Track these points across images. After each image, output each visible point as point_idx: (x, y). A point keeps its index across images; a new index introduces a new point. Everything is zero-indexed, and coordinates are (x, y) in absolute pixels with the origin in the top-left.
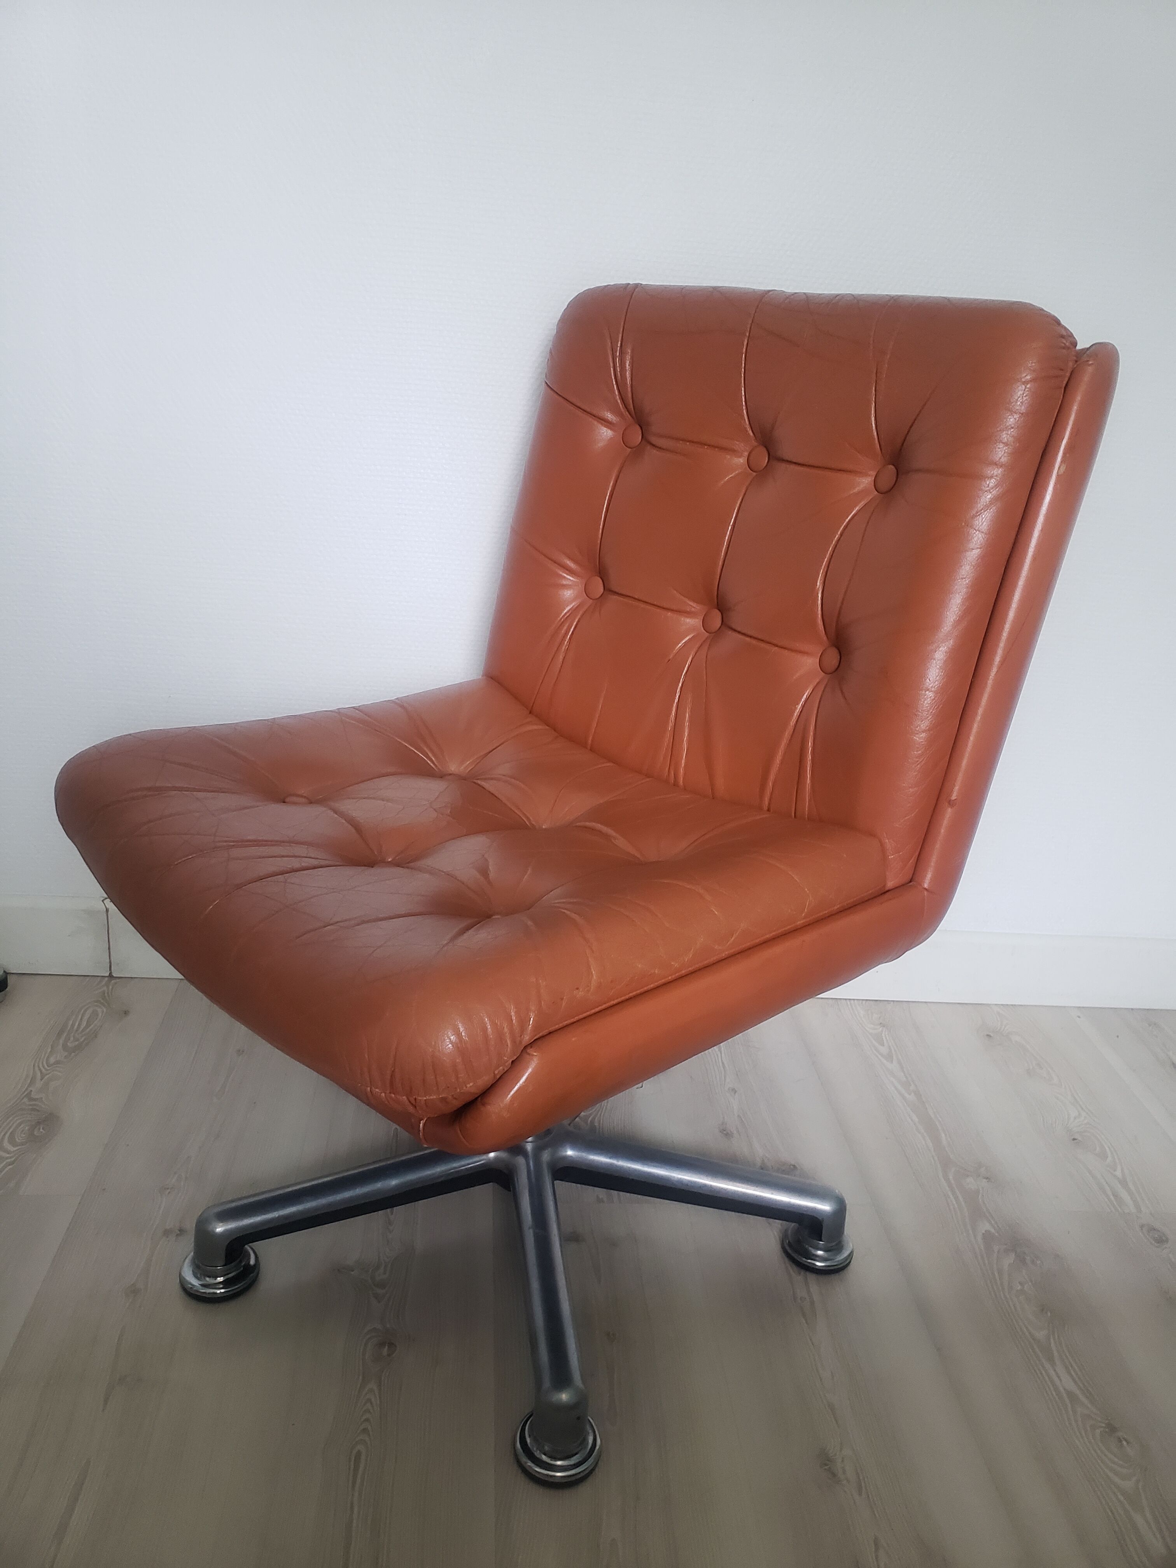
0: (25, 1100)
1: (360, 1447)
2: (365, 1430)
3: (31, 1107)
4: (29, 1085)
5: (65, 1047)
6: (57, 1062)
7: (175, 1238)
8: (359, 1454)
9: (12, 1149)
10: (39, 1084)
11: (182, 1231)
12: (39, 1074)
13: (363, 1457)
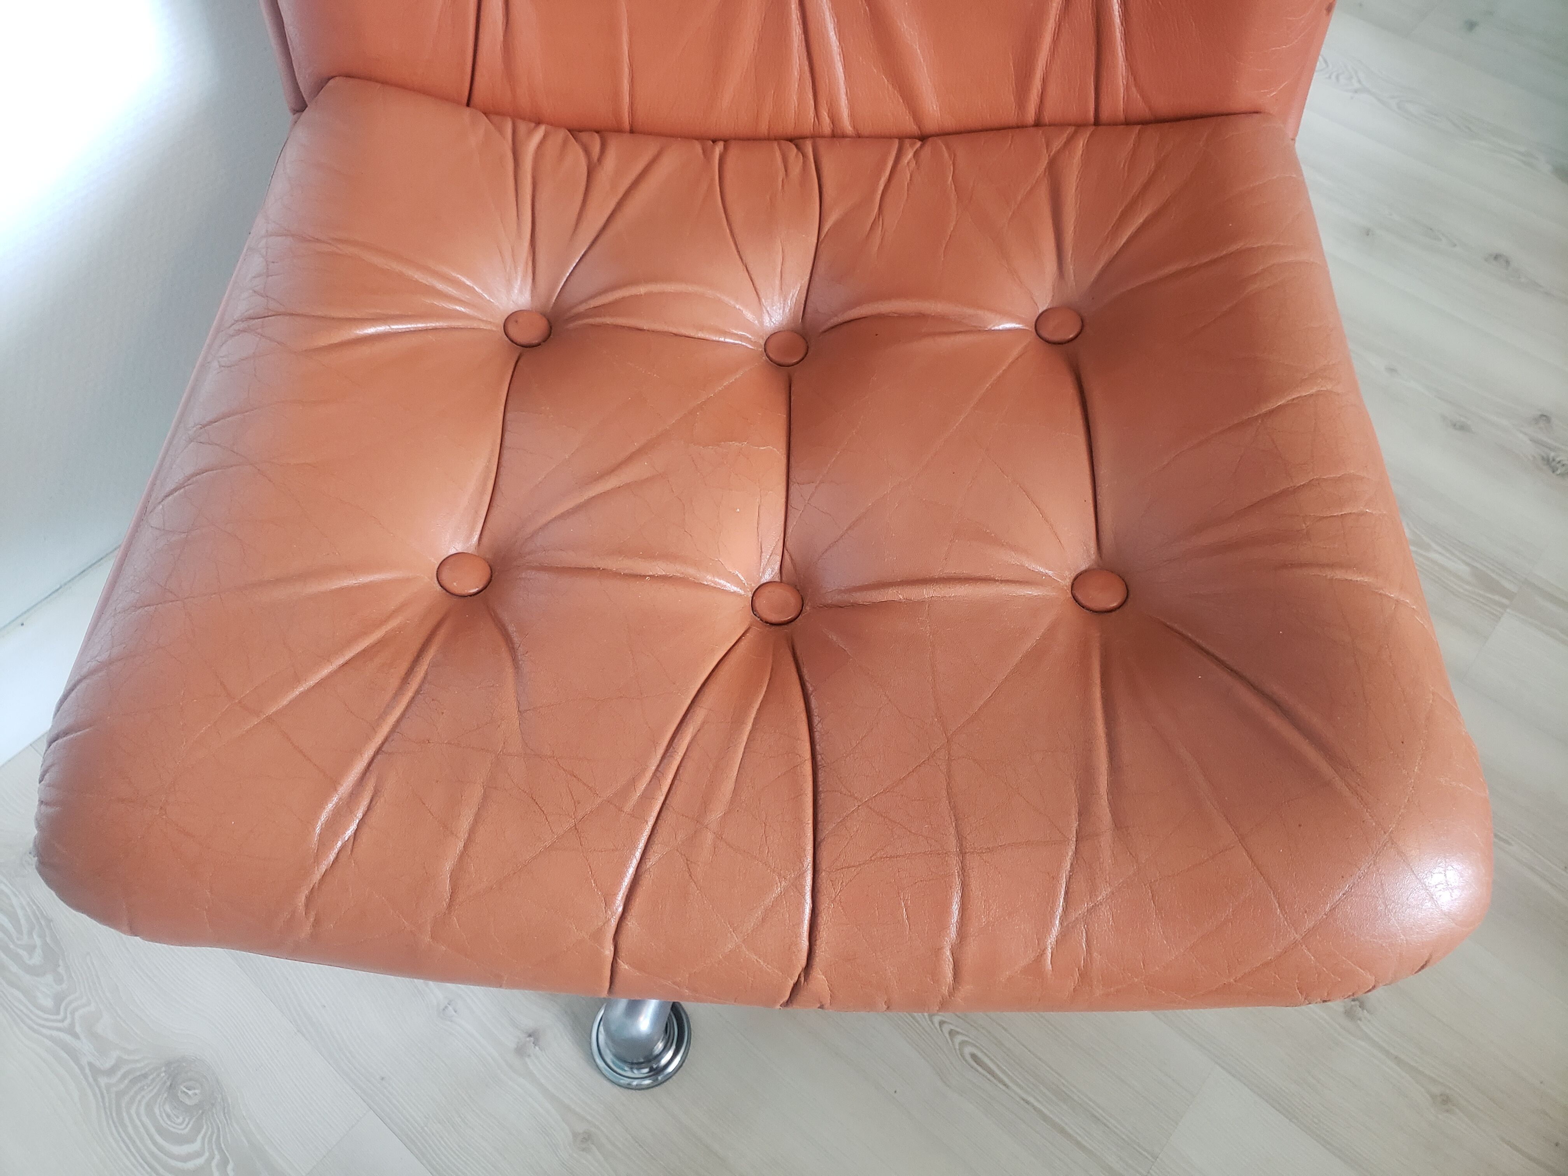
0: (103, 1081)
1: (968, 1050)
2: (951, 1032)
3: (126, 1081)
4: (77, 1061)
5: (33, 971)
6: (59, 999)
7: (537, 1048)
8: (973, 1056)
9: (196, 1146)
10: (85, 1047)
11: (533, 1035)
12: (62, 1035)
13: (979, 1054)
